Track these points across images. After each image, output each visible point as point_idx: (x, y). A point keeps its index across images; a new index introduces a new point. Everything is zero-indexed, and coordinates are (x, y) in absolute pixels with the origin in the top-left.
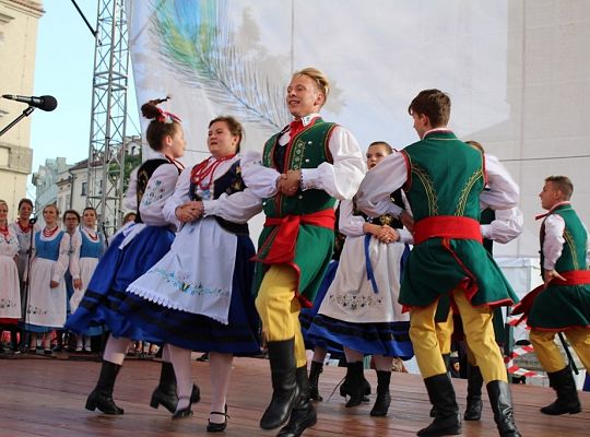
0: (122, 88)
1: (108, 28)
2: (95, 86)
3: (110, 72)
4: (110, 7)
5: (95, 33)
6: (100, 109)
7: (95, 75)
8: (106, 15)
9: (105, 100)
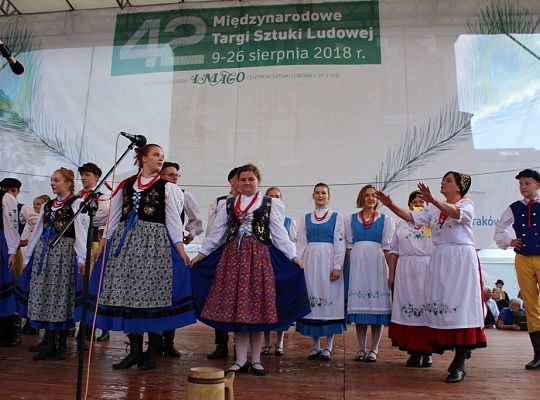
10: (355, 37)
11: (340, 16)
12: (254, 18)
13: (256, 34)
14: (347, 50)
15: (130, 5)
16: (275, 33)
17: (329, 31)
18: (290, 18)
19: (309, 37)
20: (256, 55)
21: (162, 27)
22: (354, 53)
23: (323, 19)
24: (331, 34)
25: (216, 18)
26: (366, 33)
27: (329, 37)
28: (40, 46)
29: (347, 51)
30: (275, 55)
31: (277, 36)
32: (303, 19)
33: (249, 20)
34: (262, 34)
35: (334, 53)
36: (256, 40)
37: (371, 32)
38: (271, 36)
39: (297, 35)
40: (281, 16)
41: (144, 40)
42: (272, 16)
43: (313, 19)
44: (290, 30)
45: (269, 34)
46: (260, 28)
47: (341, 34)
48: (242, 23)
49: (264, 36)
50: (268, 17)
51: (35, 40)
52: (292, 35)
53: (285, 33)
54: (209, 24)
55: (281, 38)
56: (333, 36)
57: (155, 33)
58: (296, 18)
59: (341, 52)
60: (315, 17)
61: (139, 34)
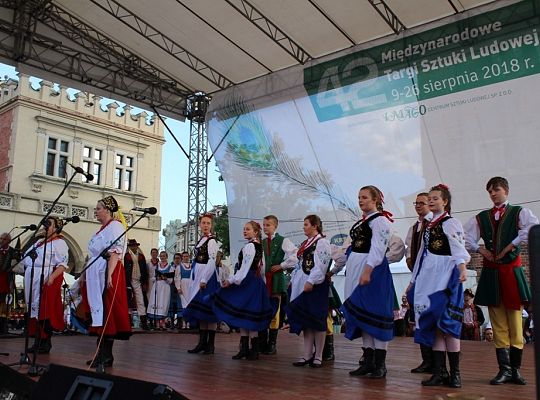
0: (203, 185)
1: (195, 153)
2: (190, 185)
3: (198, 177)
4: (196, 142)
5: (189, 157)
6: (192, 197)
7: (190, 179)
8: (194, 147)
9: (195, 192)
10: (520, 45)
11: (499, 24)
12: (416, 47)
13: (422, 64)
14: (514, 62)
15: (313, 59)
16: (439, 60)
17: (492, 46)
18: (450, 41)
19: (474, 57)
20: (429, 87)
21: (340, 73)
22: (522, 63)
23: (483, 34)
24: (494, 49)
25: (383, 54)
26: (531, 38)
27: (493, 52)
28: (254, 108)
29: (515, 64)
30: (447, 83)
31: (443, 63)
32: (463, 39)
33: (413, 50)
34: (429, 63)
35: (503, 69)
36: (424, 70)
37: (536, 35)
38: (437, 64)
39: (461, 57)
40: (442, 40)
41: (330, 86)
42: (433, 42)
43: (473, 36)
44: (453, 53)
45: (434, 62)
46: (424, 57)
47: (504, 46)
48: (407, 55)
49: (431, 65)
50: (430, 43)
51: (250, 104)
52: (457, 60)
53: (450, 57)
54: (378, 61)
55: (447, 64)
56: (498, 51)
57: (335, 79)
58: (456, 38)
59: (509, 67)
60: (474, 33)
61: (324, 82)
